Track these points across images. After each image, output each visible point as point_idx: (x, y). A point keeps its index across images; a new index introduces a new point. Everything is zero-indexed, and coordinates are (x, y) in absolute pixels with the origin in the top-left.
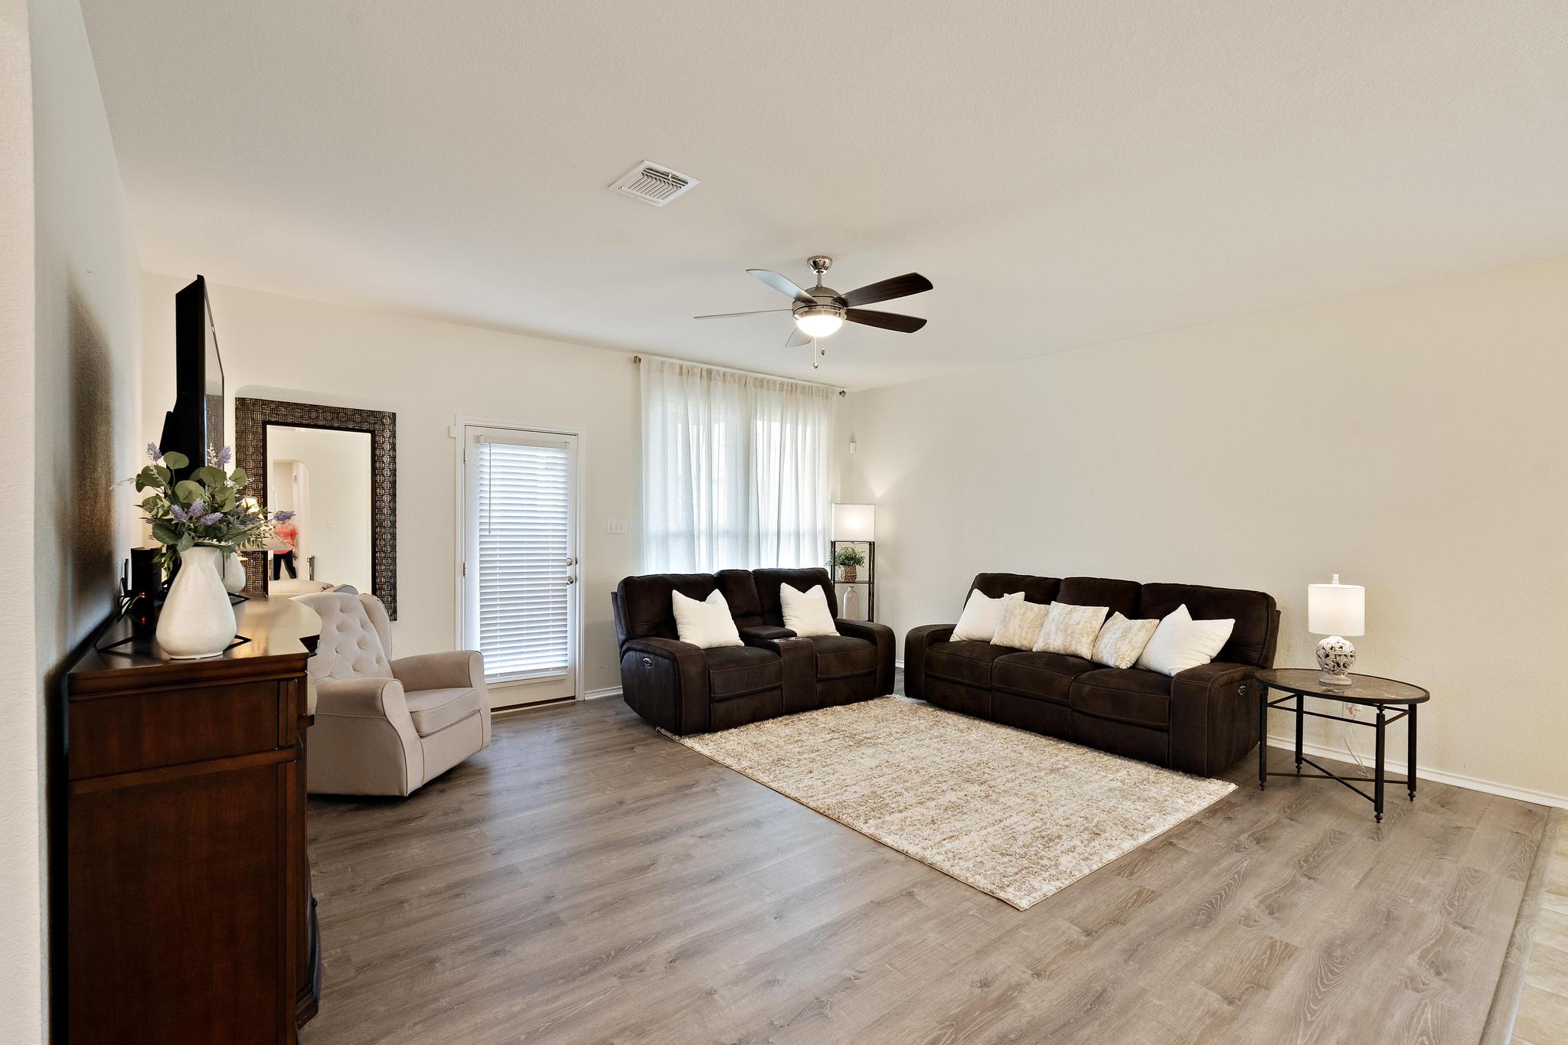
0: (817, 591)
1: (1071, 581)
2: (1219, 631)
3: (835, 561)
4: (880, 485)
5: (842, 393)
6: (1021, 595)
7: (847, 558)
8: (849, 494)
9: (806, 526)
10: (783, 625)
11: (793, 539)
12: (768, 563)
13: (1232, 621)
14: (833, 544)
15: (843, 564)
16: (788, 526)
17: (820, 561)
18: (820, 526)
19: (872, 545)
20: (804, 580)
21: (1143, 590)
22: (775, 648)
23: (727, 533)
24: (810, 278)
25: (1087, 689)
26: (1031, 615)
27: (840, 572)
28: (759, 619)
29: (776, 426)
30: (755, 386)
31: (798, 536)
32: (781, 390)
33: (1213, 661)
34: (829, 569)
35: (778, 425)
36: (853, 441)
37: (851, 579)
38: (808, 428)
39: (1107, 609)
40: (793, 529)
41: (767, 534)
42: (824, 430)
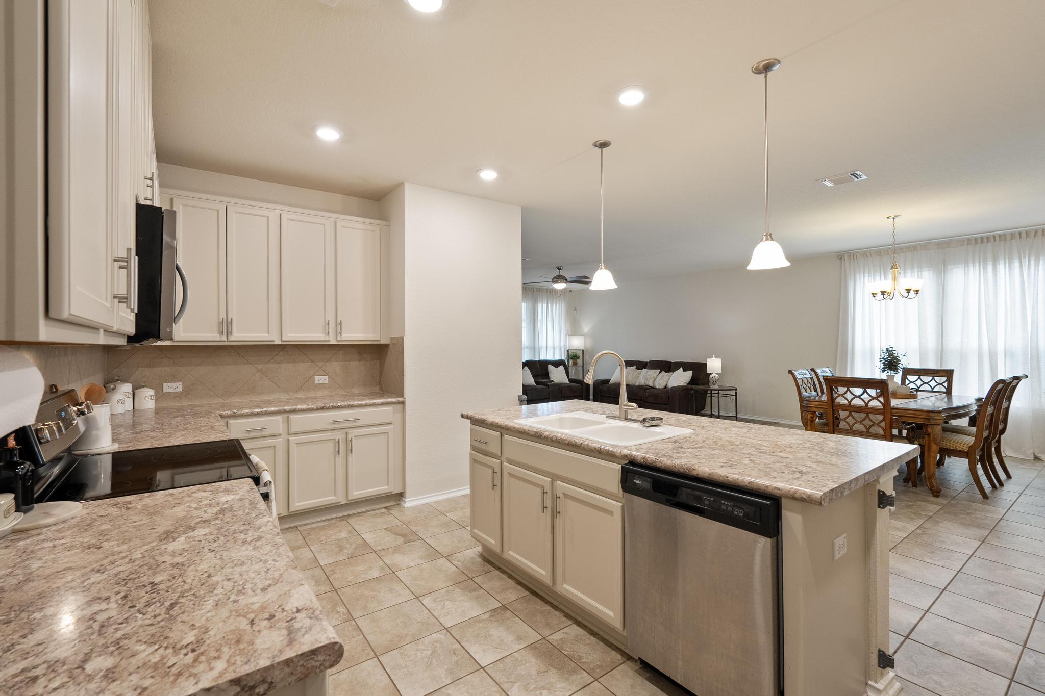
0: (561, 368)
1: (651, 362)
2: (689, 374)
3: (569, 357)
4: (586, 328)
5: (571, 291)
6: (635, 367)
7: (573, 356)
8: (574, 330)
9: (557, 344)
10: (549, 379)
11: (552, 350)
12: (543, 358)
13: (692, 371)
14: (568, 351)
15: (572, 359)
16: (550, 344)
17: (563, 357)
18: (562, 345)
19: (583, 351)
20: (557, 364)
21: (672, 364)
22: (547, 386)
23: (527, 347)
24: (556, 273)
25: (647, 394)
26: (635, 373)
27: (571, 362)
28: (540, 377)
29: (545, 305)
30: (537, 291)
31: (554, 348)
32: (547, 292)
33: (688, 384)
34: (566, 361)
35: (546, 305)
36: (575, 309)
37: (575, 364)
38: (557, 305)
39: (659, 370)
40: (552, 345)
41: (542, 348)
42: (563, 306)
